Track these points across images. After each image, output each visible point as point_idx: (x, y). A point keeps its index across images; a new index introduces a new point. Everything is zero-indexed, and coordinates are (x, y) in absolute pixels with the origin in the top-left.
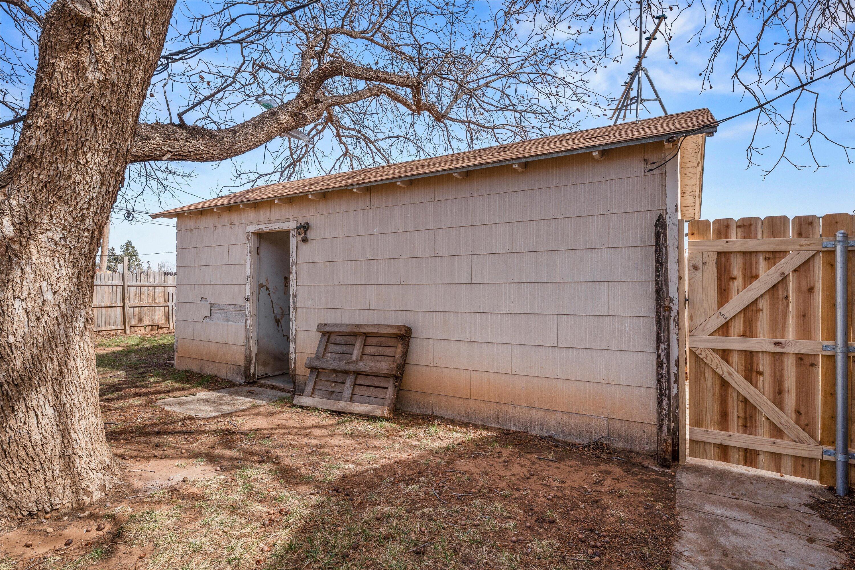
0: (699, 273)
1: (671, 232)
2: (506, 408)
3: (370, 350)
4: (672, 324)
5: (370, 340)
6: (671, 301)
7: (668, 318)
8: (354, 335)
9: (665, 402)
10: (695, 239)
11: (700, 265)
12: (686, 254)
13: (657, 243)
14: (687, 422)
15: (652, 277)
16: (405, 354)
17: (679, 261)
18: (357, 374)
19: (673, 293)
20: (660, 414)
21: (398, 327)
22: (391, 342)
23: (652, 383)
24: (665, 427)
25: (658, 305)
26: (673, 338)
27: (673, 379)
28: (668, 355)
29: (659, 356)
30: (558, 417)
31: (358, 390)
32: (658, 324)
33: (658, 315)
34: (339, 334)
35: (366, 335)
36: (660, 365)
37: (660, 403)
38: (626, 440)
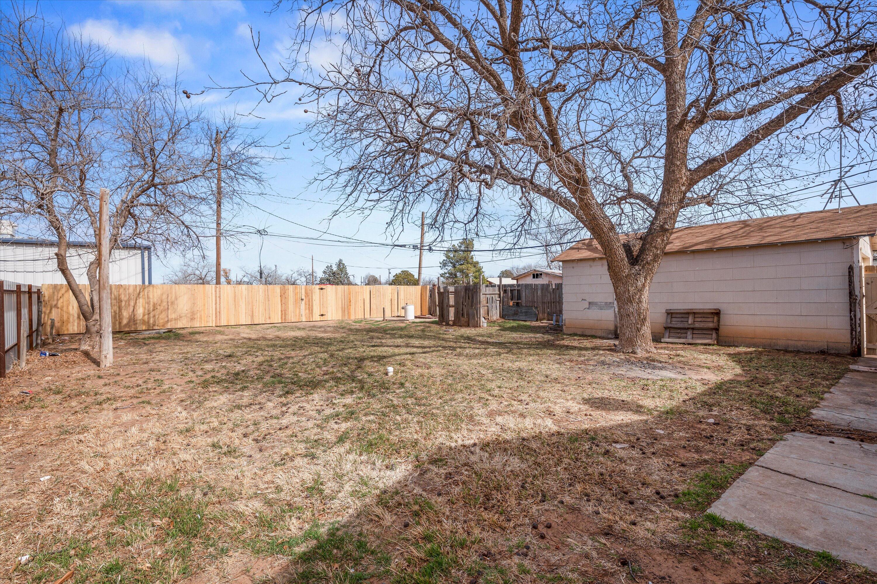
0: (870, 286)
1: (856, 271)
2: (774, 341)
3: (697, 319)
4: (857, 305)
5: (696, 316)
6: (856, 296)
7: (855, 303)
8: (688, 313)
9: (854, 333)
10: (868, 273)
11: (870, 282)
12: (863, 279)
13: (849, 275)
14: (865, 340)
15: (847, 287)
16: (719, 321)
17: (861, 281)
18: (693, 329)
19: (857, 293)
20: (852, 337)
21: (715, 309)
22: (710, 316)
23: (849, 328)
24: (854, 342)
25: (850, 298)
26: (858, 310)
27: (857, 325)
28: (855, 316)
29: (851, 317)
30: (802, 343)
31: (694, 336)
32: (851, 305)
33: (850, 301)
34: (677, 313)
35: (694, 313)
36: (851, 320)
37: (852, 334)
38: (836, 350)
